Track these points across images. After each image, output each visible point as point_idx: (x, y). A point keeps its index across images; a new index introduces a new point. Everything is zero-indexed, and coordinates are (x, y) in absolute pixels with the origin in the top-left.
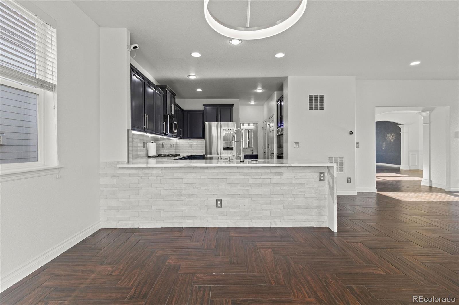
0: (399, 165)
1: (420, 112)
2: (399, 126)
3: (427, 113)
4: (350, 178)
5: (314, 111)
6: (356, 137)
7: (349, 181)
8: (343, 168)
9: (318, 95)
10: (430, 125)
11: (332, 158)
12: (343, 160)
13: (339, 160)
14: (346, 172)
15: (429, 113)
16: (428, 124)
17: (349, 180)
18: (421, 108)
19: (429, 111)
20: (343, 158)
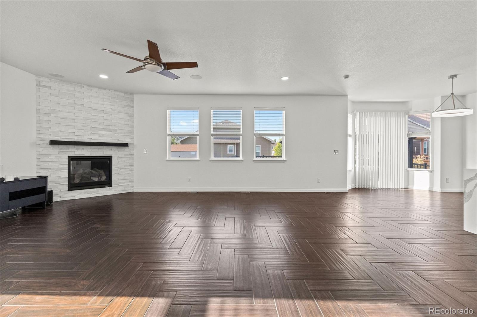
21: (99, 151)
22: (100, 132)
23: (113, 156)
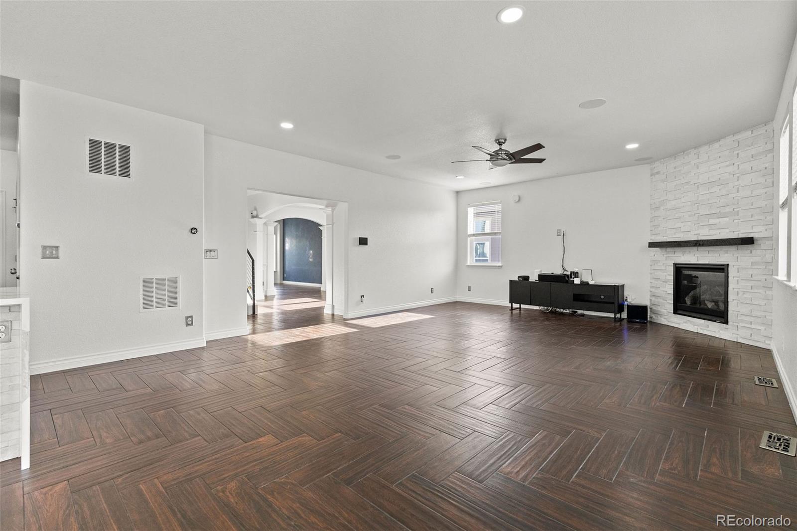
0: (319, 283)
1: (324, 207)
2: (320, 227)
3: (330, 209)
4: (191, 317)
5: (102, 177)
6: (205, 240)
7: (190, 323)
8: (176, 298)
9: (114, 145)
10: (333, 226)
11: (152, 280)
12: (176, 284)
13: (166, 283)
14: (183, 307)
15: (332, 209)
16: (331, 226)
17: (189, 321)
18: (325, 202)
19: (331, 206)
20: (176, 279)
21: (709, 255)
22: (712, 221)
23: (729, 264)
